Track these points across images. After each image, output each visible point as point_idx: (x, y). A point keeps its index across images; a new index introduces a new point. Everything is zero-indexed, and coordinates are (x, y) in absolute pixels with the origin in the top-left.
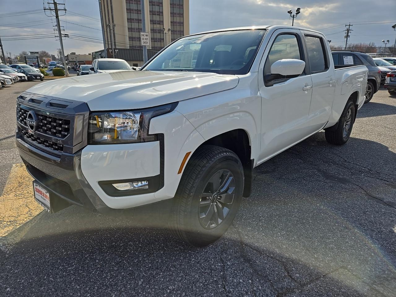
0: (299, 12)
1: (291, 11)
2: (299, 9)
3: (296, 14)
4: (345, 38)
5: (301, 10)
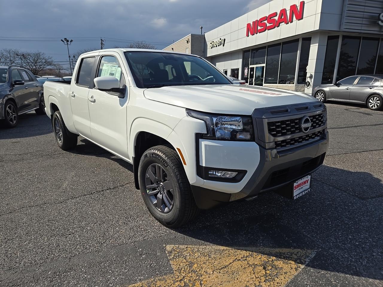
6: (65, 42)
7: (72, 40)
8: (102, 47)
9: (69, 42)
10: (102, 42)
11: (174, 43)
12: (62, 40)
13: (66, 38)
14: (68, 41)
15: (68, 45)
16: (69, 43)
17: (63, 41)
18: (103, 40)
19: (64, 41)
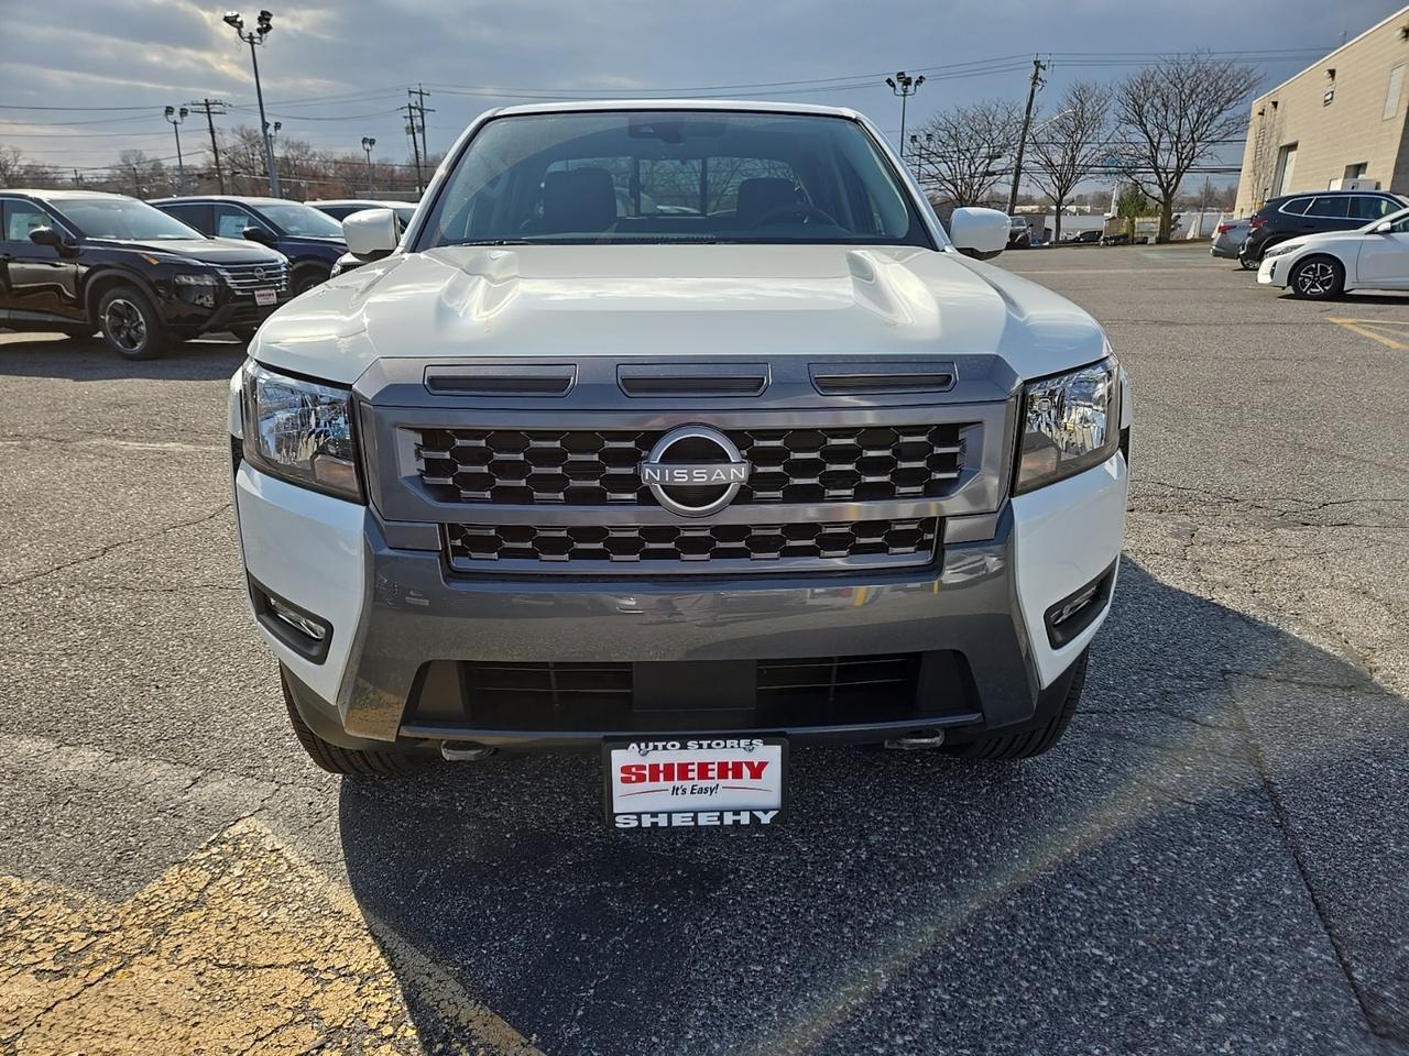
0: (269, 28)
1: (239, 20)
2: (264, 17)
3: (259, 30)
4: (408, 134)
5: (273, 21)
6: (899, 85)
7: (921, 77)
8: (1033, 91)
9: (913, 84)
10: (1037, 74)
11: (1344, 44)
12: (889, 81)
13: (902, 73)
14: (907, 82)
15: (904, 96)
16: (911, 88)
17: (893, 85)
18: (1042, 64)
19: (896, 82)
